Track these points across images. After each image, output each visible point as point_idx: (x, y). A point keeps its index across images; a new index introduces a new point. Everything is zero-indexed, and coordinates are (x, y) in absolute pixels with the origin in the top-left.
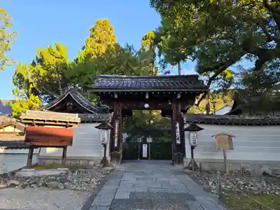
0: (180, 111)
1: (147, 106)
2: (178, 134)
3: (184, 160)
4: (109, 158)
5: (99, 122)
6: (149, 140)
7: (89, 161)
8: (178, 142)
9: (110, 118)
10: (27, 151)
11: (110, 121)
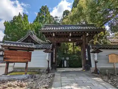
0: (87, 43)
1: (70, 40)
2: (87, 55)
3: (91, 68)
4: (50, 68)
5: (45, 49)
6: (68, 59)
7: (40, 69)
8: (87, 59)
9: (51, 47)
10: (5, 64)
11: (51, 48)
